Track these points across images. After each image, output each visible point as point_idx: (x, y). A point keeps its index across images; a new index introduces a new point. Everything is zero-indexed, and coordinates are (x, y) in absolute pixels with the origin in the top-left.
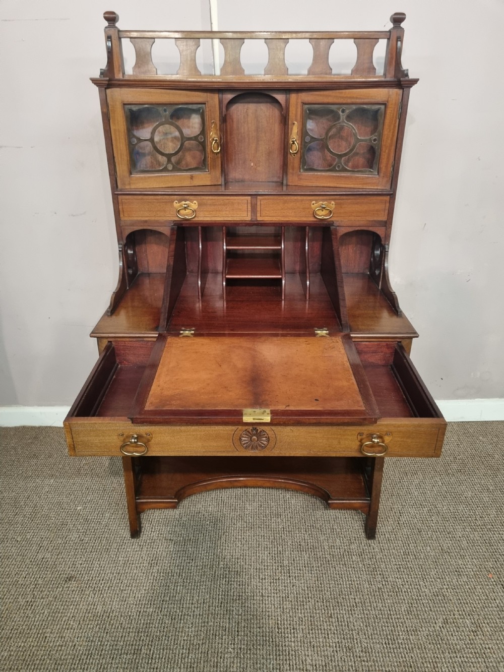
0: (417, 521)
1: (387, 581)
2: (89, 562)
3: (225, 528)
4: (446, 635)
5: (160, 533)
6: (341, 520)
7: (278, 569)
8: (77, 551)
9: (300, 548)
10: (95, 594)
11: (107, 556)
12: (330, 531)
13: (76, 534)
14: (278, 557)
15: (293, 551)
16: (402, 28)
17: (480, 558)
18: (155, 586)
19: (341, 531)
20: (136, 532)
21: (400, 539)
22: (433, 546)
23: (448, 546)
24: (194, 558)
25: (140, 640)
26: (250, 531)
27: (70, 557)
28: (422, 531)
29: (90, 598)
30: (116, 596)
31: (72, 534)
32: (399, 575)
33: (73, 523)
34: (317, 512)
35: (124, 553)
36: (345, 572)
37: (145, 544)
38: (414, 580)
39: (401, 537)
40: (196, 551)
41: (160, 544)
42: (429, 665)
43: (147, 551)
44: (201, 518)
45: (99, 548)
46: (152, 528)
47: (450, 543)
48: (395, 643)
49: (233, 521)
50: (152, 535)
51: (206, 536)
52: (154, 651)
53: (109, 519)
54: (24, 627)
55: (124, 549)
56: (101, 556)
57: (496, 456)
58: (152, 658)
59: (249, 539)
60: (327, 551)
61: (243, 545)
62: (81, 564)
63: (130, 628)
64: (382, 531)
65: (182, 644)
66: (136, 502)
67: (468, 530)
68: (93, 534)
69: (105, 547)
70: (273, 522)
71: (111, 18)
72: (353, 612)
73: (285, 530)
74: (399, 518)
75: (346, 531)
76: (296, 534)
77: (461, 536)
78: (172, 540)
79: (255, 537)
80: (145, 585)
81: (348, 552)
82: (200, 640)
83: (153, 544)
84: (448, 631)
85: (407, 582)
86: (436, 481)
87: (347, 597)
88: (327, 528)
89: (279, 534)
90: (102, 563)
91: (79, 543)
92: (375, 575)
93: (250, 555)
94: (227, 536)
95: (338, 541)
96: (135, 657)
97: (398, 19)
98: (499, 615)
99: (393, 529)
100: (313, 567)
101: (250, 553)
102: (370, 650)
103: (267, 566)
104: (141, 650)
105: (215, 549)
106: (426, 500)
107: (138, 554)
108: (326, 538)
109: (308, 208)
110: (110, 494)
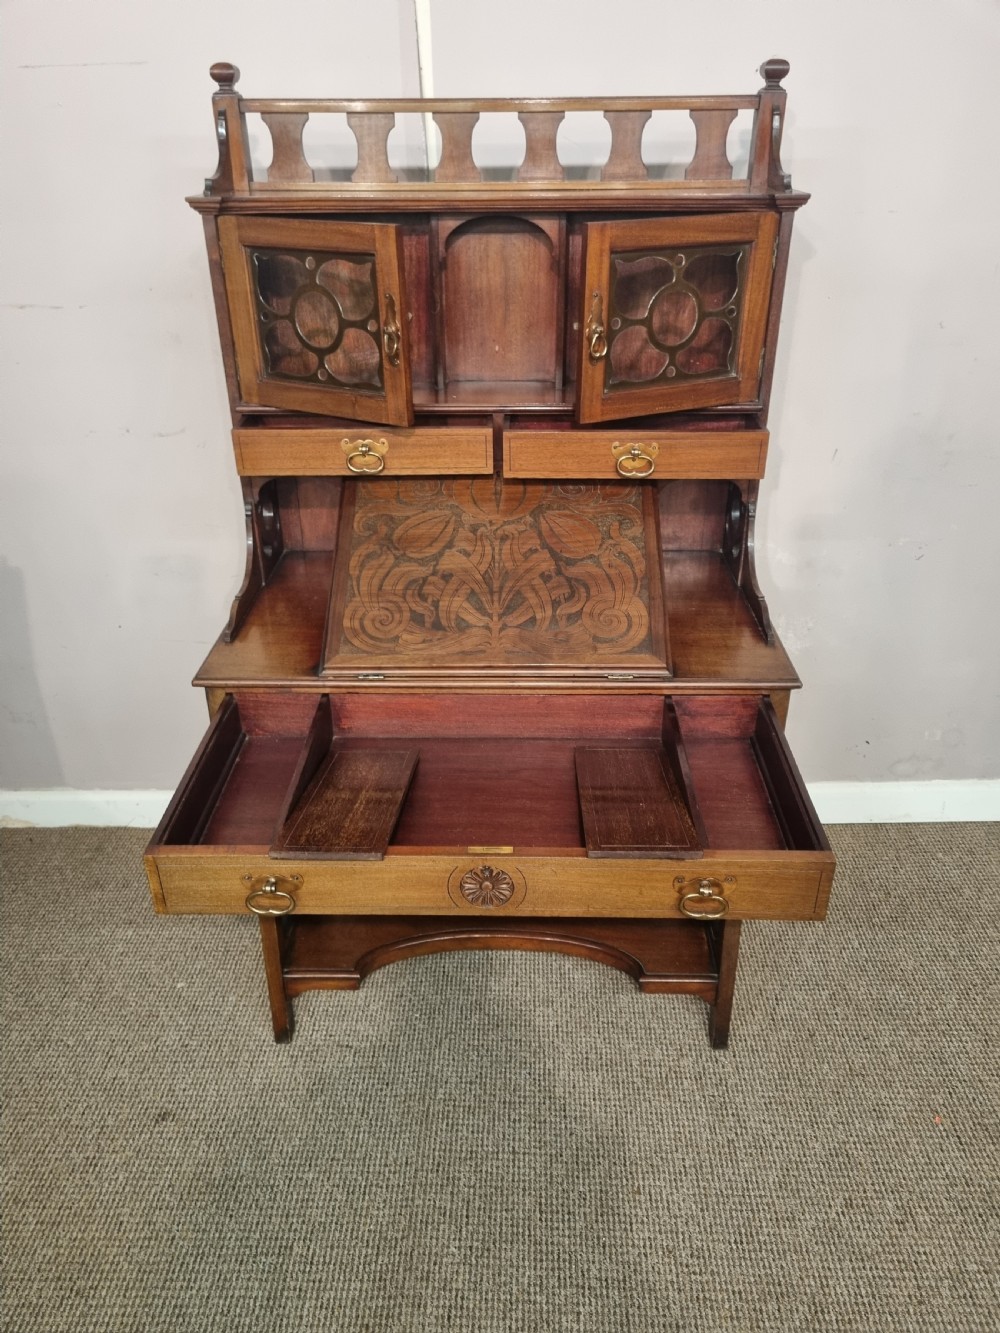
0: (808, 1014)
1: (746, 1128)
2: (198, 1087)
3: (449, 1026)
4: (848, 1229)
5: (329, 1033)
6: (666, 1012)
7: (544, 1103)
8: (177, 1065)
9: (587, 1064)
10: (209, 1146)
11: (231, 1075)
12: (643, 1031)
13: (175, 1033)
14: (544, 1080)
15: (573, 1070)
16: (782, 89)
17: (921, 1086)
18: (318, 1133)
19: (665, 1033)
20: (284, 1031)
21: (774, 1049)
22: (834, 1063)
23: (863, 1064)
24: (391, 1081)
25: (290, 1231)
26: (495, 1032)
27: (163, 1076)
28: (817, 1033)
29: (200, 1153)
30: (248, 1149)
31: (168, 1035)
32: (768, 1116)
33: (170, 1014)
34: (621, 996)
35: (262, 1070)
36: (669, 1110)
37: (300, 1054)
38: (794, 1126)
39: (775, 1045)
40: (395, 1068)
41: (329, 1055)
42: (813, 1283)
43: (304, 1067)
44: (405, 1006)
45: (217, 1060)
46: (314, 1025)
47: (866, 1058)
48: (753, 1241)
49: (464, 1012)
50: (314, 1037)
51: (413, 1039)
52: (314, 1250)
53: (235, 1006)
54: (82, 1204)
55: (262, 1062)
56: (221, 1075)
57: (967, 891)
58: (312, 1263)
60: (637, 1071)
61: (482, 1058)
62: (184, 1090)
63: (272, 1208)
64: (741, 1032)
65: (366, 1238)
66: (284, 978)
67: (902, 1033)
68: (205, 1035)
69: (227, 1059)
70: (539, 1016)
71: (225, 76)
72: (679, 1184)
73: (560, 1029)
74: (774, 1009)
75: (674, 1033)
76: (581, 1037)
77: (888, 1045)
78: (351, 1047)
79: (505, 1043)
80: (300, 1129)
81: (675, 1072)
82: (398, 1231)
83: (315, 1053)
84: (851, 1222)
85: (782, 1129)
86: (849, 939)
87: (670, 1156)
88: (638, 1026)
89: (549, 1038)
90: (222, 1087)
91: (180, 1051)
92: (723, 1116)
93: (494, 1076)
94: (453, 1041)
95: (658, 1051)
96: (281, 1260)
97: (775, 72)
98: (948, 1192)
99: (762, 1030)
100: (609, 1099)
101: (494, 1072)
102: (707, 1254)
103: (525, 1097)
104: (291, 1248)
105: (429, 1064)
106: (827, 975)
107: (288, 1072)
108: (636, 1047)
109: (605, 455)
110: (236, 958)
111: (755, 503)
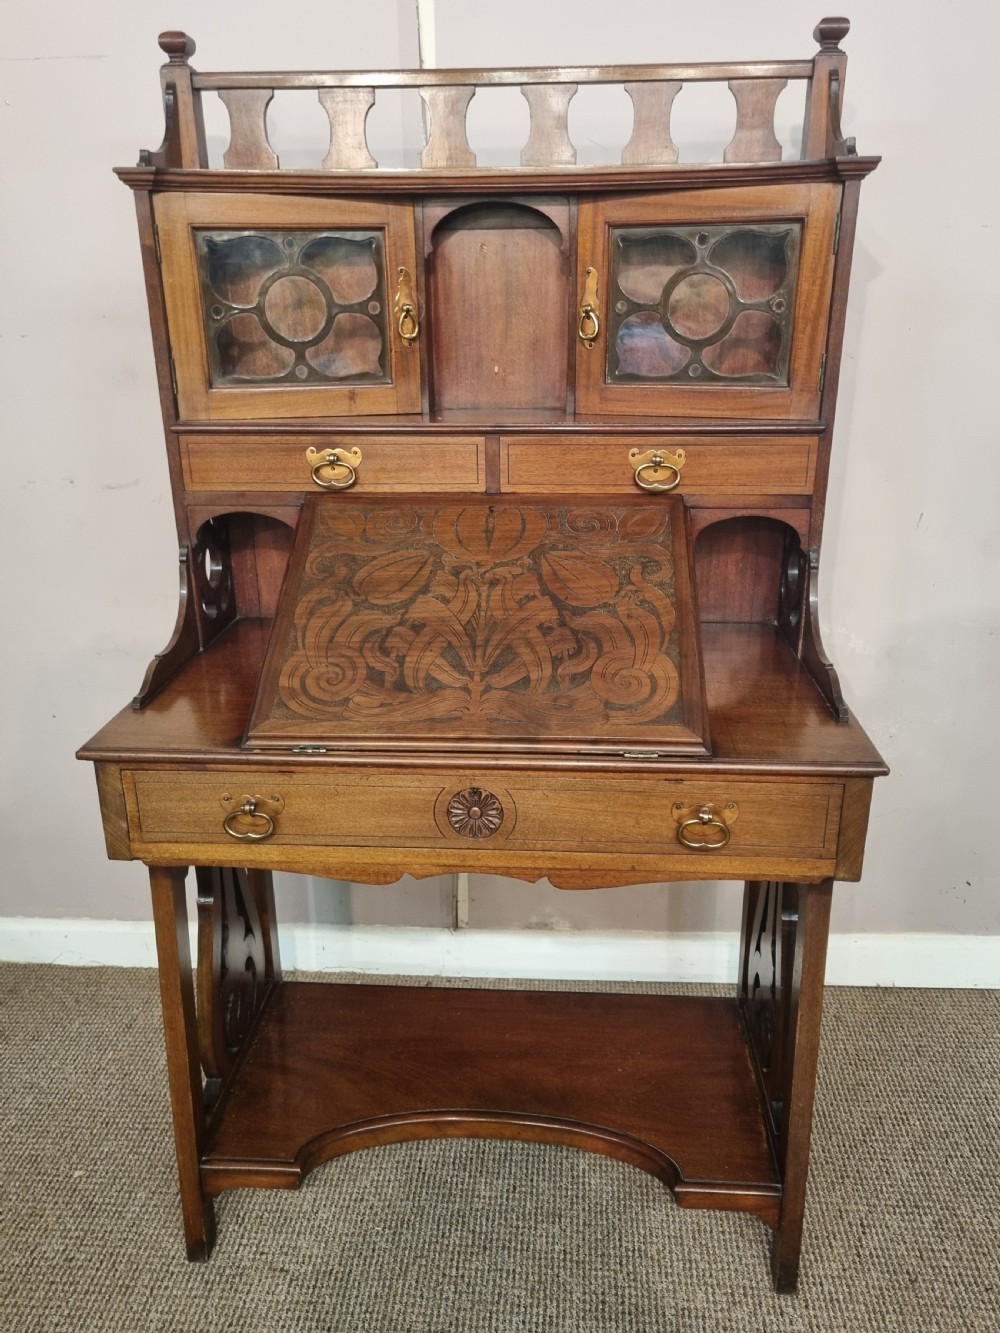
0: (907, 1249)
2: (75, 1321)
3: (420, 1245)
5: (261, 1250)
6: (712, 1237)
8: (54, 1287)
9: (603, 1310)
11: (122, 1306)
12: (681, 1265)
13: (60, 1241)
16: (841, 51)
19: (710, 1269)
20: (201, 1243)
21: (861, 1300)
24: (334, 1325)
26: (480, 1257)
27: (33, 1302)
28: (920, 1278)
31: (50, 1243)
33: (58, 1213)
34: (653, 1212)
35: (164, 1300)
37: (218, 1279)
39: (862, 1294)
40: (342, 1305)
41: (256, 1281)
43: (221, 1298)
44: (364, 1214)
45: (108, 1282)
46: (243, 1237)
47: (990, 1318)
49: (441, 1227)
50: (239, 1255)
51: (370, 1264)
53: (143, 1206)
55: (166, 1288)
56: (109, 1306)
59: (476, 1277)
60: (671, 1324)
61: (461, 1296)
62: (57, 1325)
64: (816, 1273)
66: (200, 1170)
68: (98, 1245)
69: (121, 1282)
70: (541, 1236)
71: (177, 47)
73: (568, 1257)
74: (860, 1240)
75: (722, 1269)
76: (596, 1270)
78: (287, 1271)
79: (492, 1274)
83: (238, 1278)
86: (956, 1143)
88: (675, 1257)
89: (552, 1269)
90: (107, 1323)
91: (62, 1267)
93: (474, 1324)
94: (423, 1269)
95: (701, 1295)
97: (831, 34)
99: (844, 1270)
101: (475, 1318)
105: (387, 1301)
106: (930, 1193)
107: (197, 1306)
108: (671, 1287)
109: (621, 465)
110: (156, 1139)
111: (818, 551)
